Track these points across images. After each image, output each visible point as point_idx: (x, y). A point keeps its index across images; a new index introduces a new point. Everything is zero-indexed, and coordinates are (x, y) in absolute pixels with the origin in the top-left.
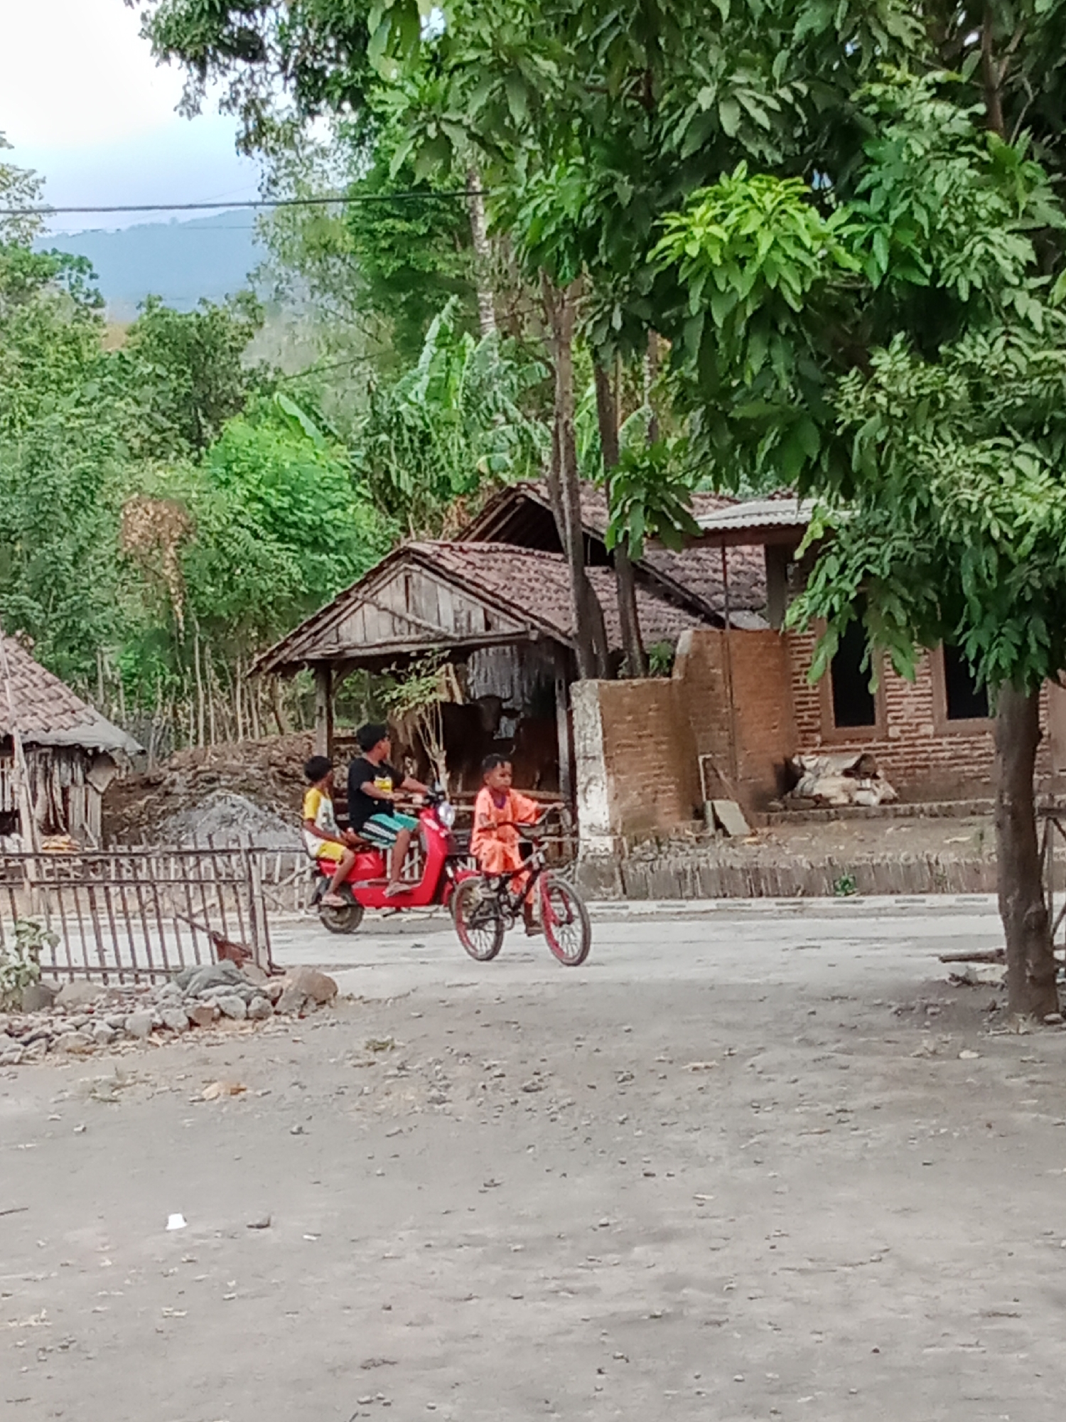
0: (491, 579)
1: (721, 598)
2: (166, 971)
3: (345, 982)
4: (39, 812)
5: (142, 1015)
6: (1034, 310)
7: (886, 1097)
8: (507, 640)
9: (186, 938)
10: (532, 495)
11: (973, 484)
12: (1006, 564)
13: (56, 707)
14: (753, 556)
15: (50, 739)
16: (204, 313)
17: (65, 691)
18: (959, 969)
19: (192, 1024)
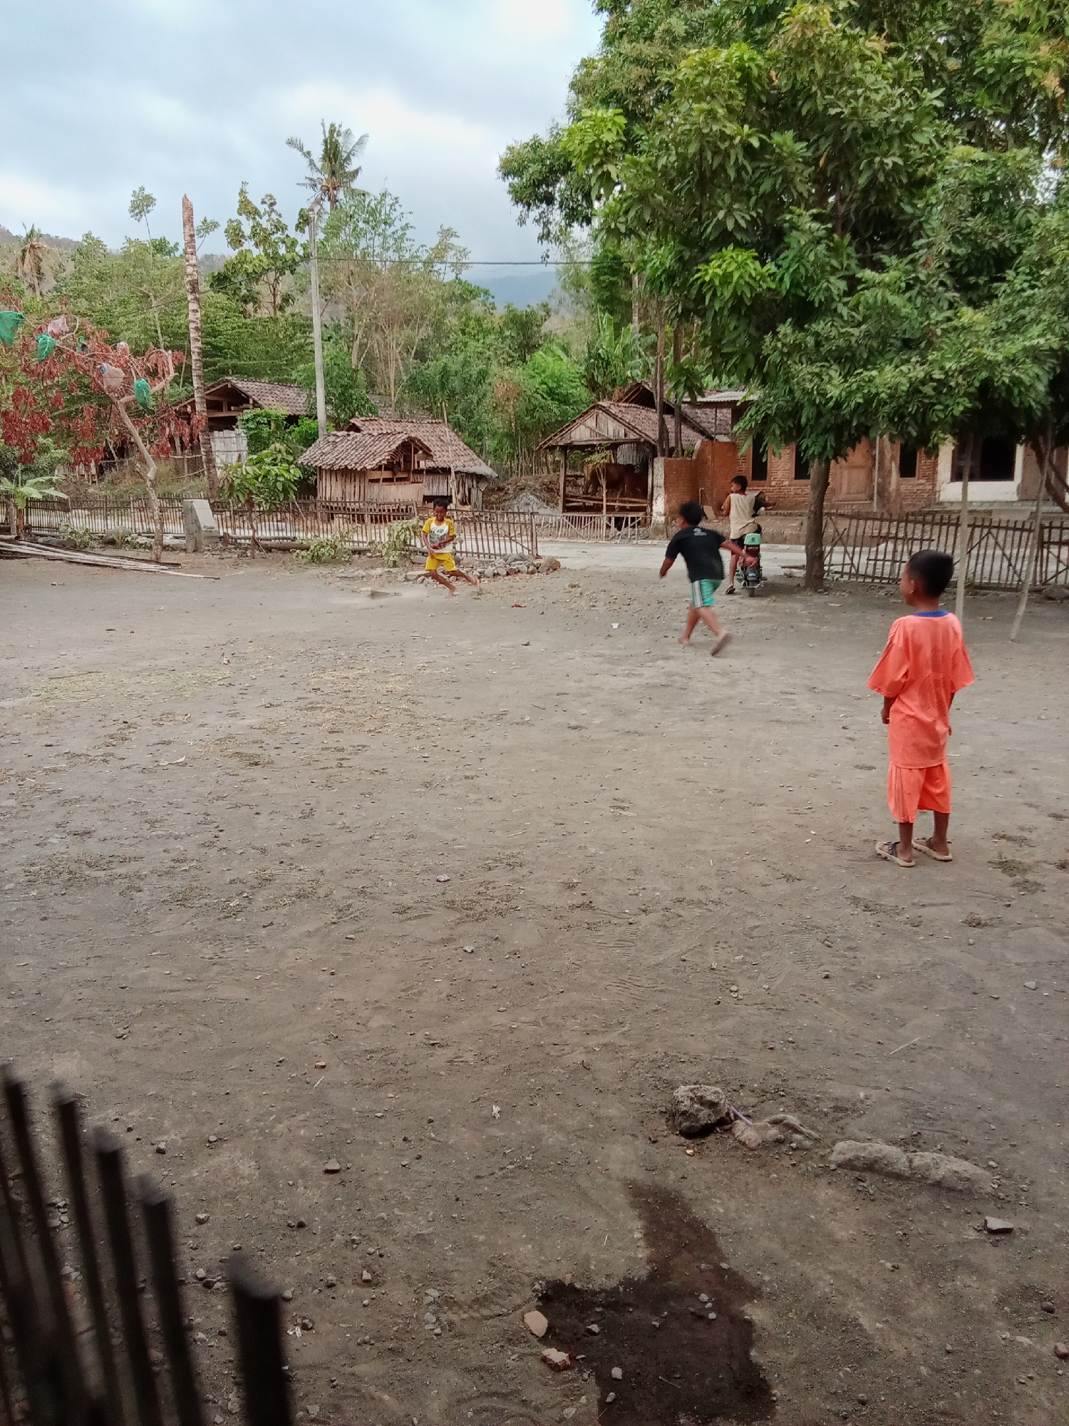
0: (628, 418)
1: (713, 430)
2: (500, 555)
3: (563, 563)
4: (459, 497)
5: (489, 570)
6: (844, 311)
7: (755, 615)
8: (631, 442)
9: (508, 544)
10: (646, 386)
11: (811, 381)
12: (819, 415)
13: (467, 458)
14: (726, 413)
15: (465, 470)
16: (529, 310)
17: (471, 452)
18: (787, 570)
19: (508, 574)
